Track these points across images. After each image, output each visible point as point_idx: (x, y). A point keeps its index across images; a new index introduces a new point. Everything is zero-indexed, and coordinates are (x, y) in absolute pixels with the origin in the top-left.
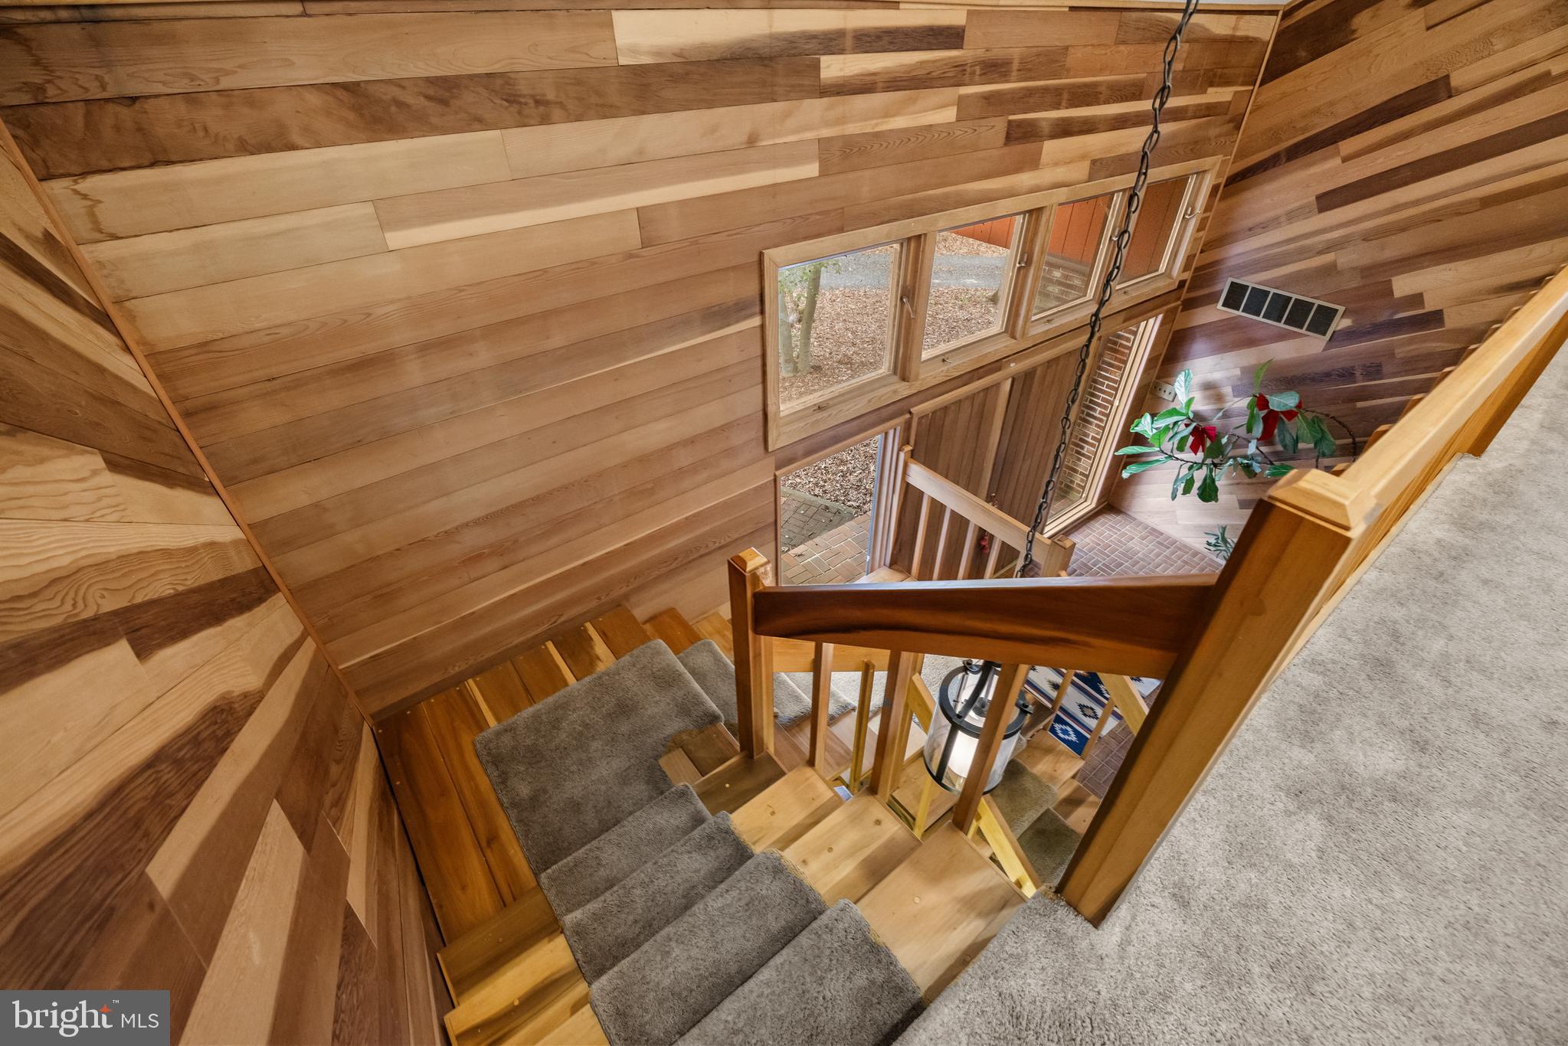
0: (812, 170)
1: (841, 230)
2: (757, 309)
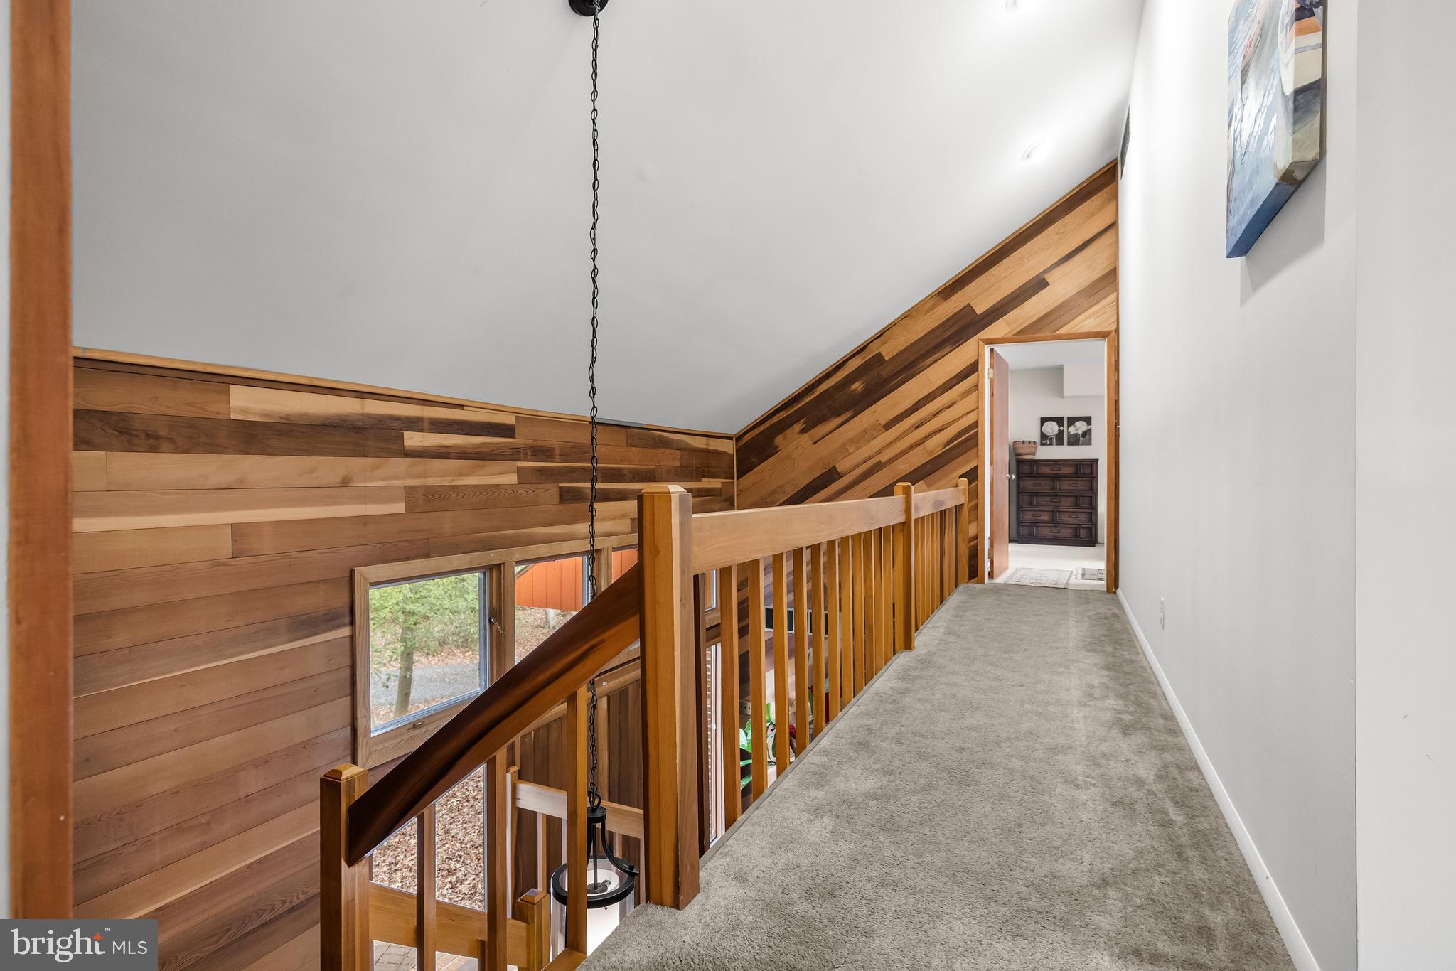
0: (400, 508)
1: (427, 556)
2: (347, 620)
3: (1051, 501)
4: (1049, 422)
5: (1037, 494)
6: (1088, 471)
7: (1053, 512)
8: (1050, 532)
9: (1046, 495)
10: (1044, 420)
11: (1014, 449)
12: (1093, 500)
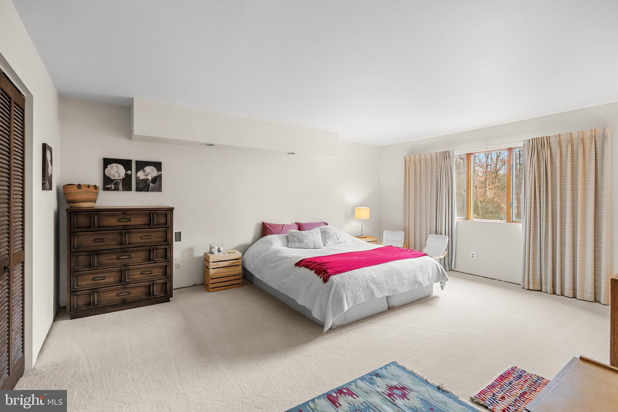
3: (118, 259)
4: (114, 165)
5: (97, 253)
6: (162, 221)
7: (121, 271)
8: (117, 295)
9: (111, 251)
10: (107, 162)
11: (65, 194)
12: (168, 252)
